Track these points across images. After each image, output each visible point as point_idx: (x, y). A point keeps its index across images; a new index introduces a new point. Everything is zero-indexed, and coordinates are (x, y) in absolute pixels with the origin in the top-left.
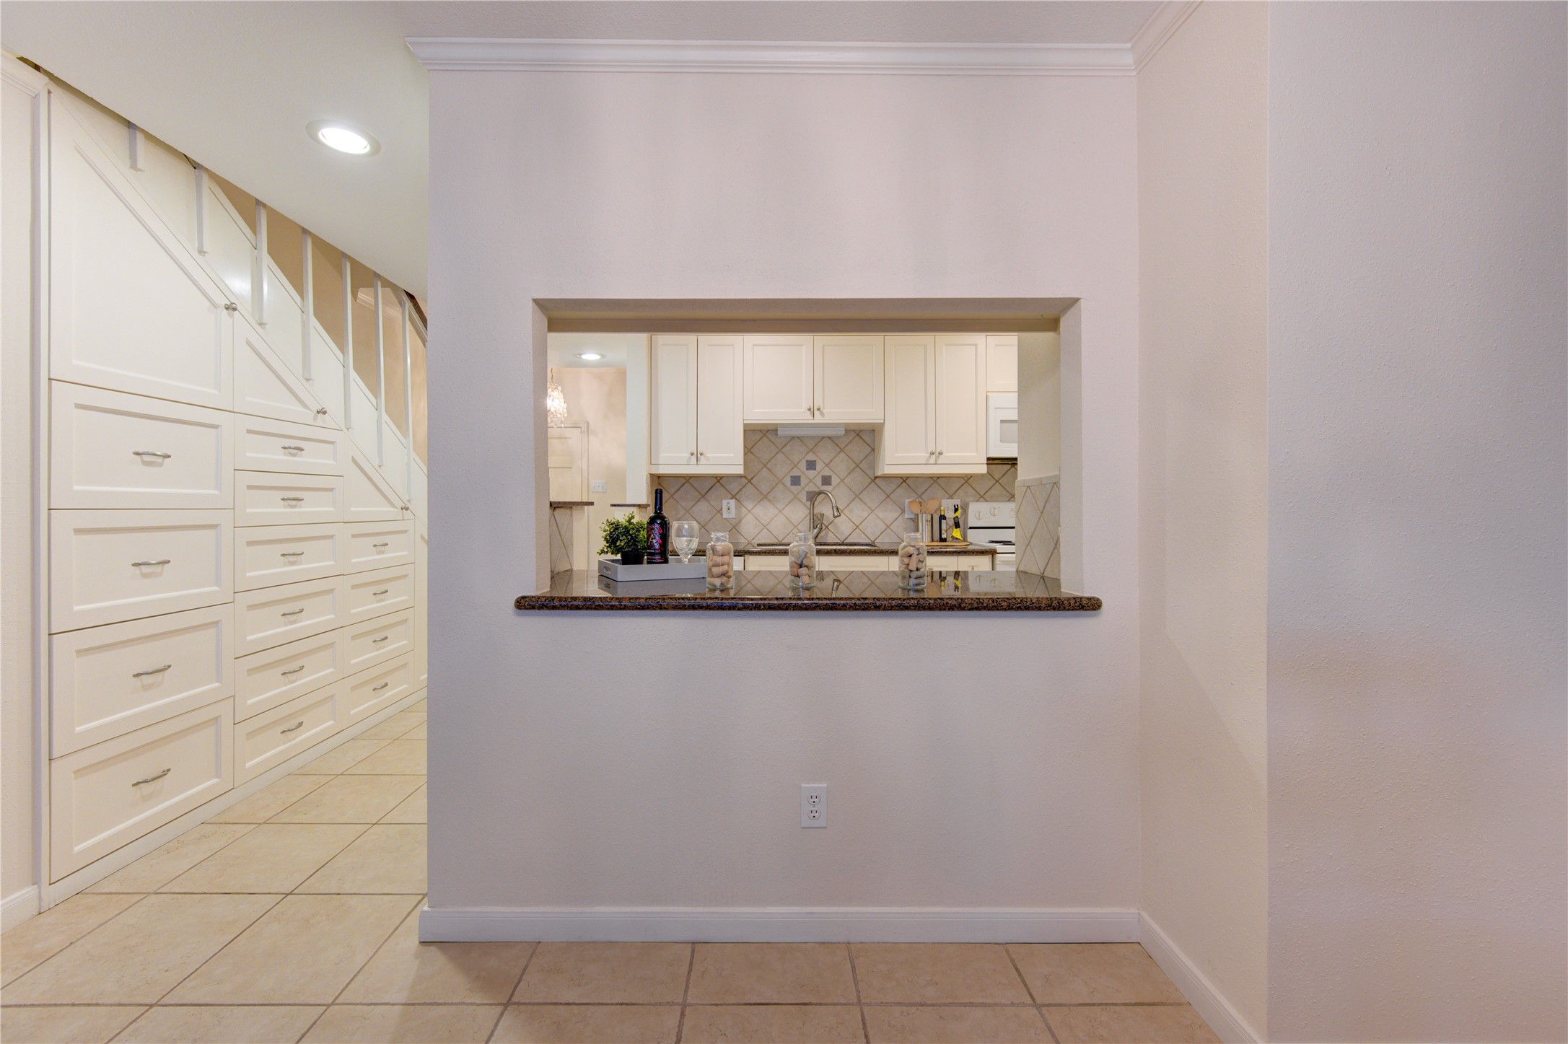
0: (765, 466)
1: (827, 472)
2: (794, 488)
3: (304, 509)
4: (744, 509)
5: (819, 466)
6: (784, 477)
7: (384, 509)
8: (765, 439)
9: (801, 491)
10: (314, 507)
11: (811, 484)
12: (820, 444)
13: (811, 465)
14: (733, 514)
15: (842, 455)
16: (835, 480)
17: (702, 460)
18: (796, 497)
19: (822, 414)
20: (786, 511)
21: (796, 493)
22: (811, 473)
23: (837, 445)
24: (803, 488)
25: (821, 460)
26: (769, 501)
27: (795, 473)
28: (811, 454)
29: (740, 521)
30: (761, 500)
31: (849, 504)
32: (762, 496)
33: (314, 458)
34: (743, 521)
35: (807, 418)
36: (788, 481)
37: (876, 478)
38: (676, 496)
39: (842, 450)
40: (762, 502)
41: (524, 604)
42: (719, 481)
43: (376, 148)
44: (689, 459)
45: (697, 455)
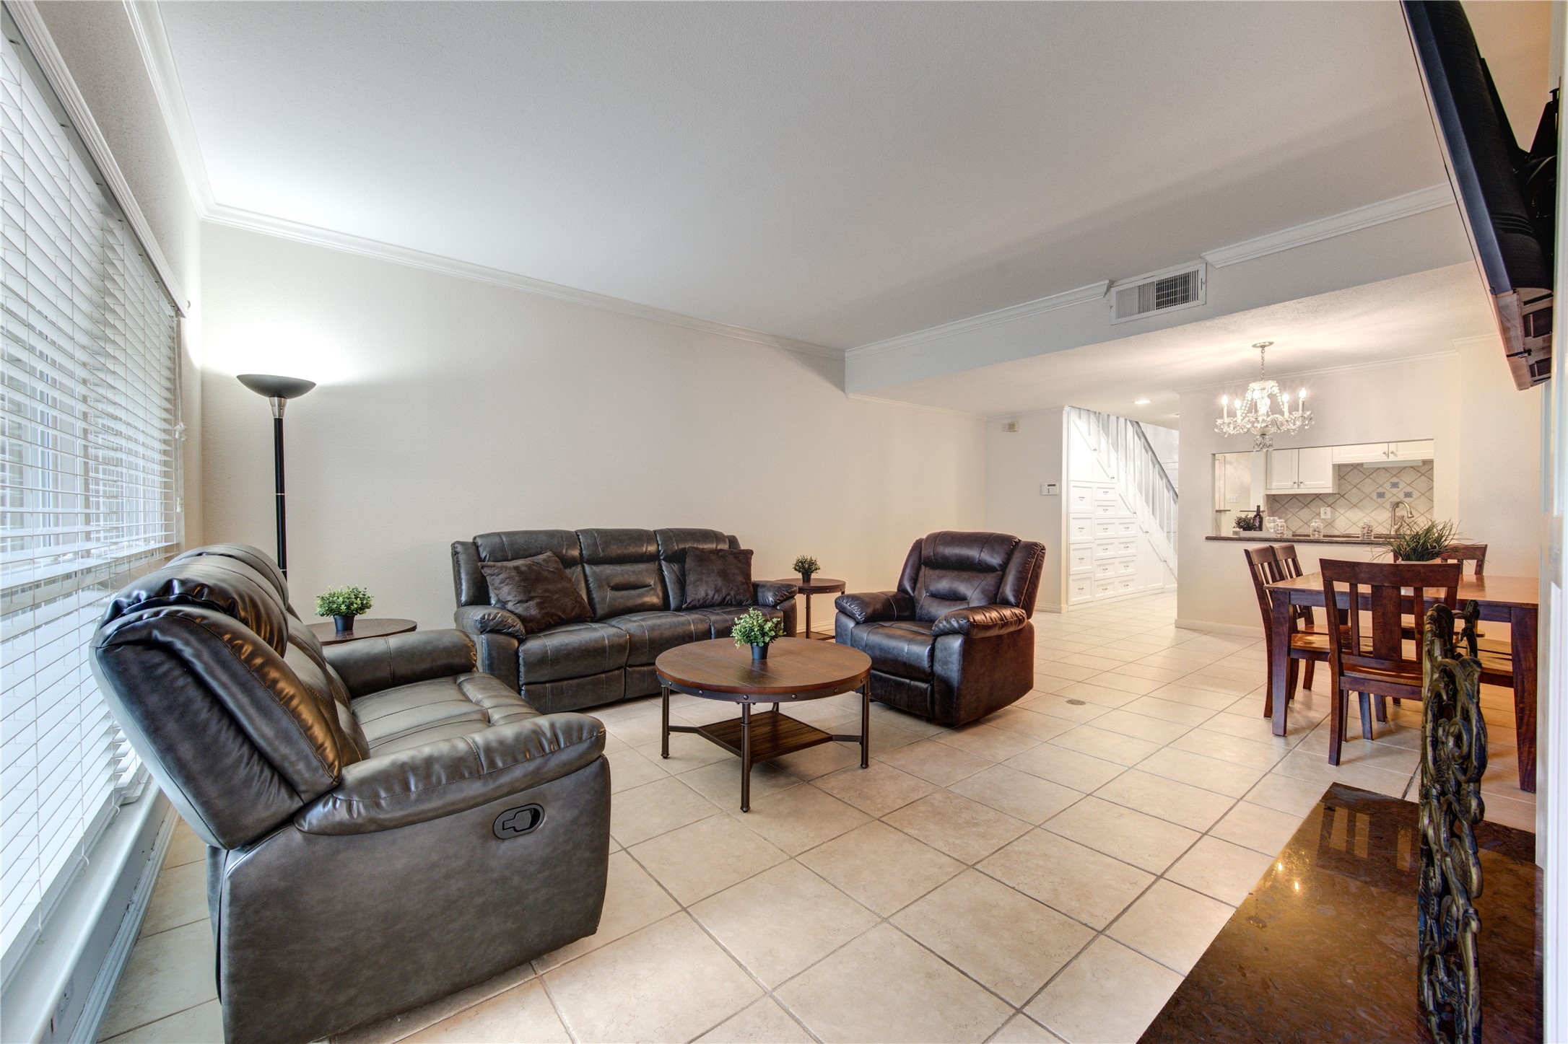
0: (1355, 486)
1: (1409, 489)
2: (1379, 500)
3: (1108, 513)
4: (1337, 513)
5: (1401, 485)
6: (1372, 493)
7: (1128, 514)
8: (1355, 470)
9: (1385, 501)
10: (1111, 512)
11: (1394, 497)
13: (1395, 485)
14: (1329, 516)
15: (1423, 478)
16: (1416, 494)
17: (1302, 486)
18: (1381, 506)
19: (1395, 455)
20: (1372, 514)
21: (1380, 503)
22: (1395, 491)
23: (1419, 471)
24: (1387, 500)
25: (1404, 481)
26: (1358, 508)
27: (1381, 490)
28: (1394, 478)
29: (1334, 520)
30: (1351, 508)
32: (1352, 505)
33: (1111, 495)
34: (1337, 521)
35: (1384, 459)
36: (1374, 496)
38: (1285, 506)
39: (1423, 475)
41: (1208, 538)
42: (1318, 497)
43: (1151, 401)
44: (1293, 486)
45: (1299, 484)
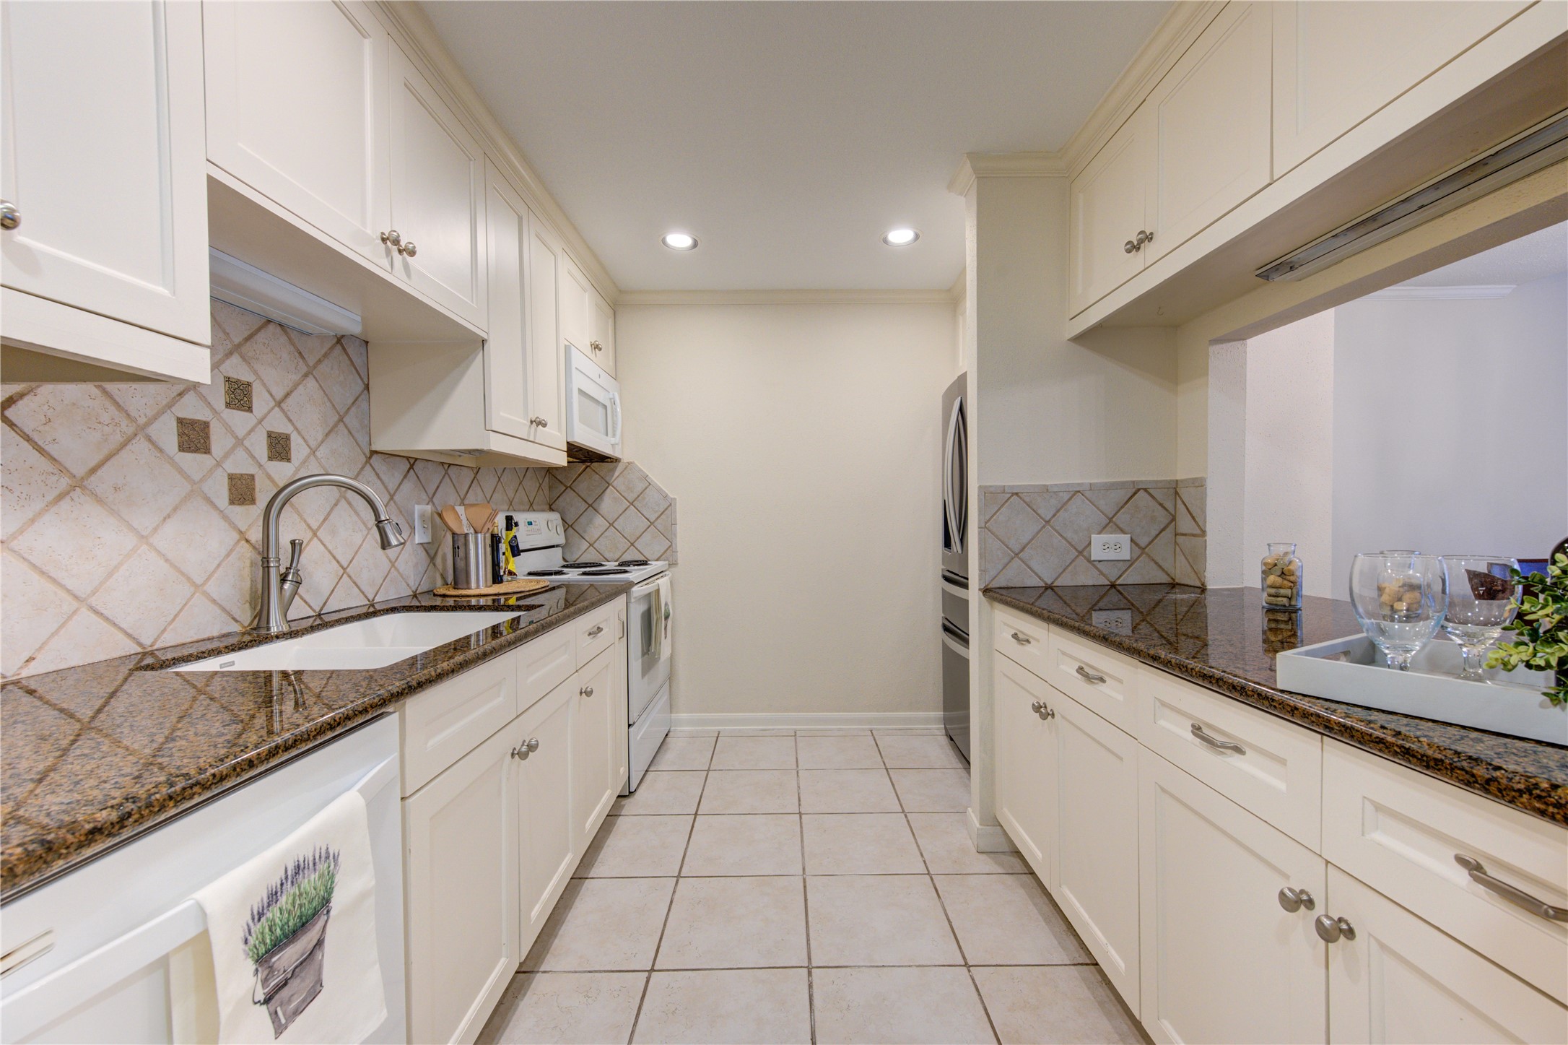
1: (279, 425)
2: (190, 460)
5: (261, 401)
6: (155, 418)
9: (211, 471)
11: (240, 453)
12: (261, 337)
13: (239, 395)
15: (311, 383)
16: (298, 450)
18: (196, 492)
21: (197, 477)
22: (239, 420)
23: (302, 355)
24: (218, 464)
25: (264, 385)
26: (99, 500)
28: (235, 359)
30: (60, 497)
31: (329, 514)
32: (64, 482)
36: (167, 434)
37: (374, 453)
39: (311, 371)
40: (65, 504)
